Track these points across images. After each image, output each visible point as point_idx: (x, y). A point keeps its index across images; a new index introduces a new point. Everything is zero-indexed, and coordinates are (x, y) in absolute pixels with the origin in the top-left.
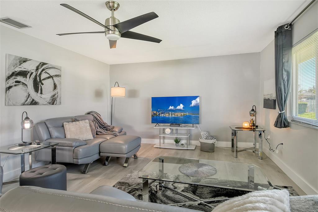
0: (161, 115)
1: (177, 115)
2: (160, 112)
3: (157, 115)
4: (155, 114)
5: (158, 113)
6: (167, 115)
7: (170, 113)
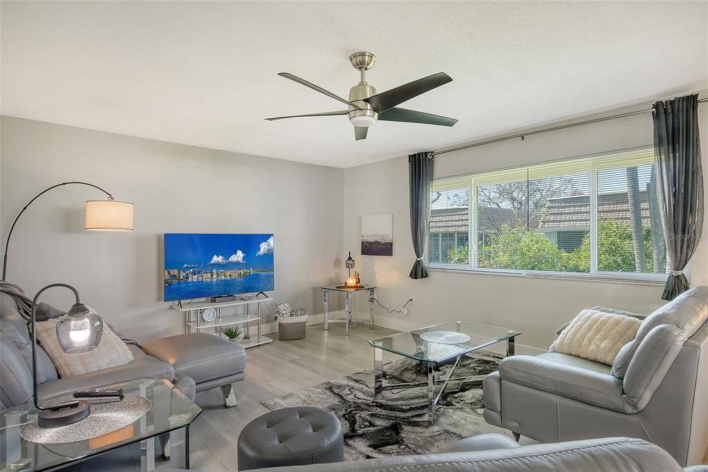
0: (190, 279)
1: (230, 276)
2: (188, 272)
3: (181, 278)
4: (174, 276)
5: (182, 275)
6: (206, 277)
7: (214, 271)
